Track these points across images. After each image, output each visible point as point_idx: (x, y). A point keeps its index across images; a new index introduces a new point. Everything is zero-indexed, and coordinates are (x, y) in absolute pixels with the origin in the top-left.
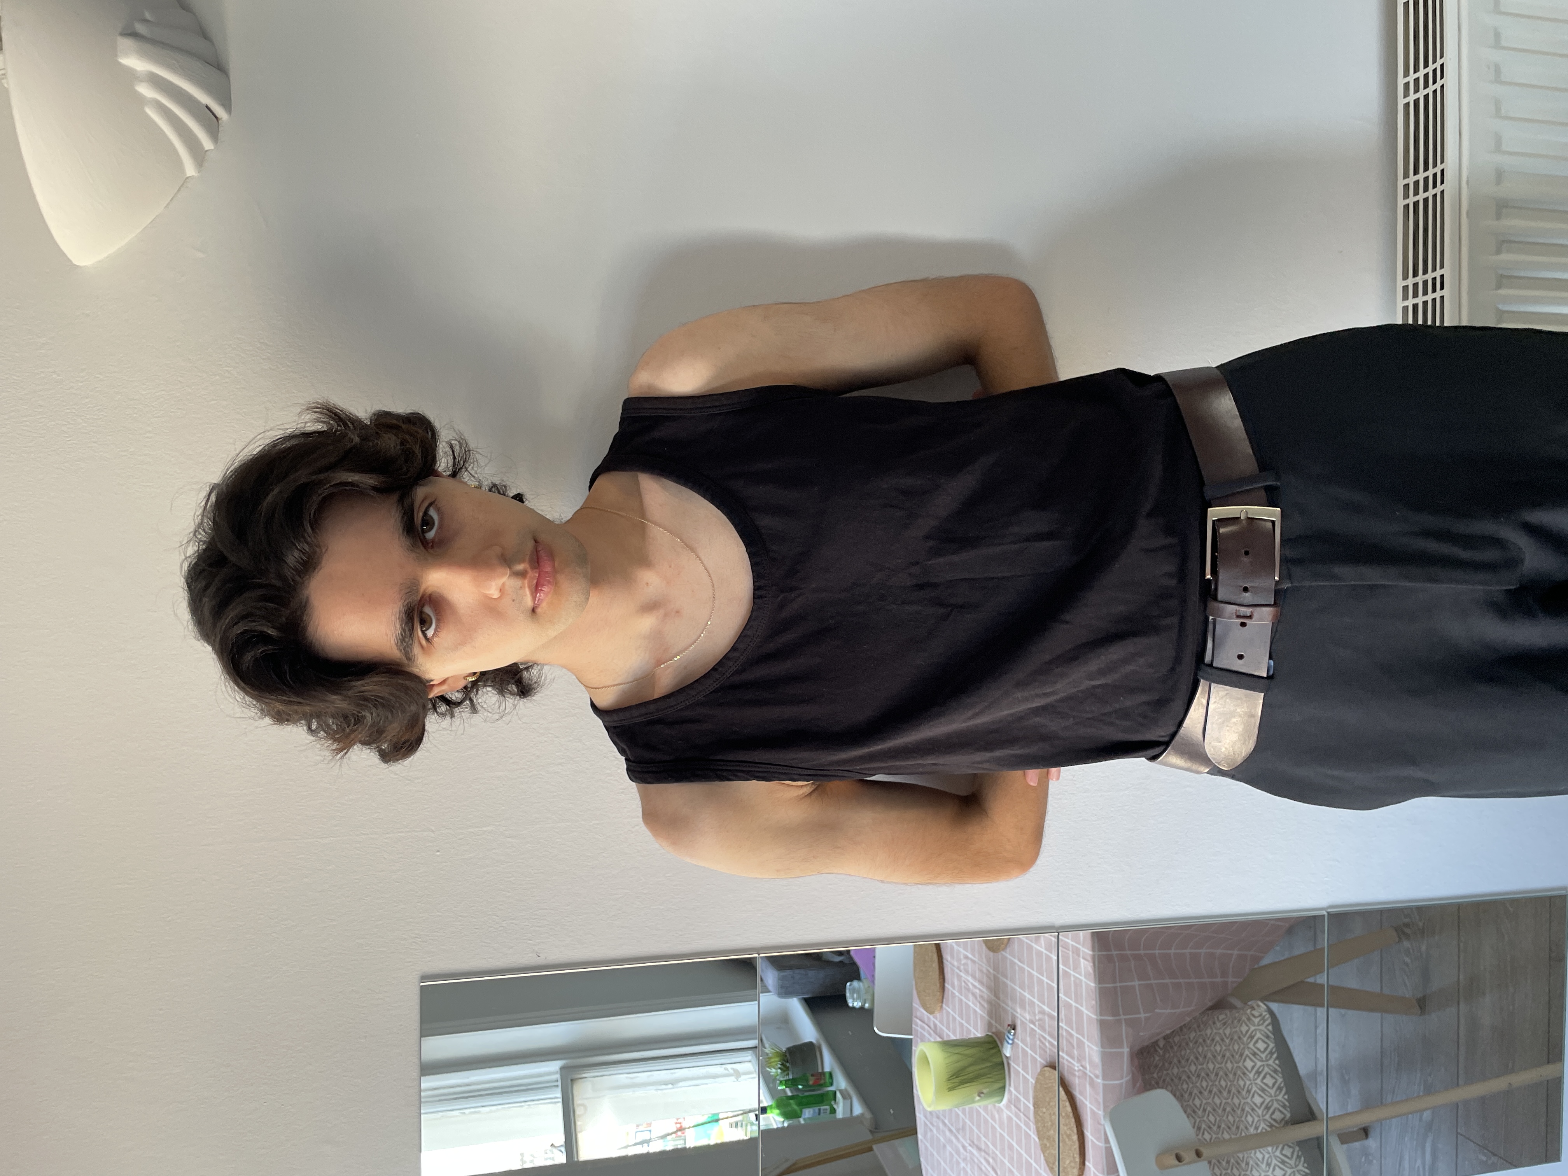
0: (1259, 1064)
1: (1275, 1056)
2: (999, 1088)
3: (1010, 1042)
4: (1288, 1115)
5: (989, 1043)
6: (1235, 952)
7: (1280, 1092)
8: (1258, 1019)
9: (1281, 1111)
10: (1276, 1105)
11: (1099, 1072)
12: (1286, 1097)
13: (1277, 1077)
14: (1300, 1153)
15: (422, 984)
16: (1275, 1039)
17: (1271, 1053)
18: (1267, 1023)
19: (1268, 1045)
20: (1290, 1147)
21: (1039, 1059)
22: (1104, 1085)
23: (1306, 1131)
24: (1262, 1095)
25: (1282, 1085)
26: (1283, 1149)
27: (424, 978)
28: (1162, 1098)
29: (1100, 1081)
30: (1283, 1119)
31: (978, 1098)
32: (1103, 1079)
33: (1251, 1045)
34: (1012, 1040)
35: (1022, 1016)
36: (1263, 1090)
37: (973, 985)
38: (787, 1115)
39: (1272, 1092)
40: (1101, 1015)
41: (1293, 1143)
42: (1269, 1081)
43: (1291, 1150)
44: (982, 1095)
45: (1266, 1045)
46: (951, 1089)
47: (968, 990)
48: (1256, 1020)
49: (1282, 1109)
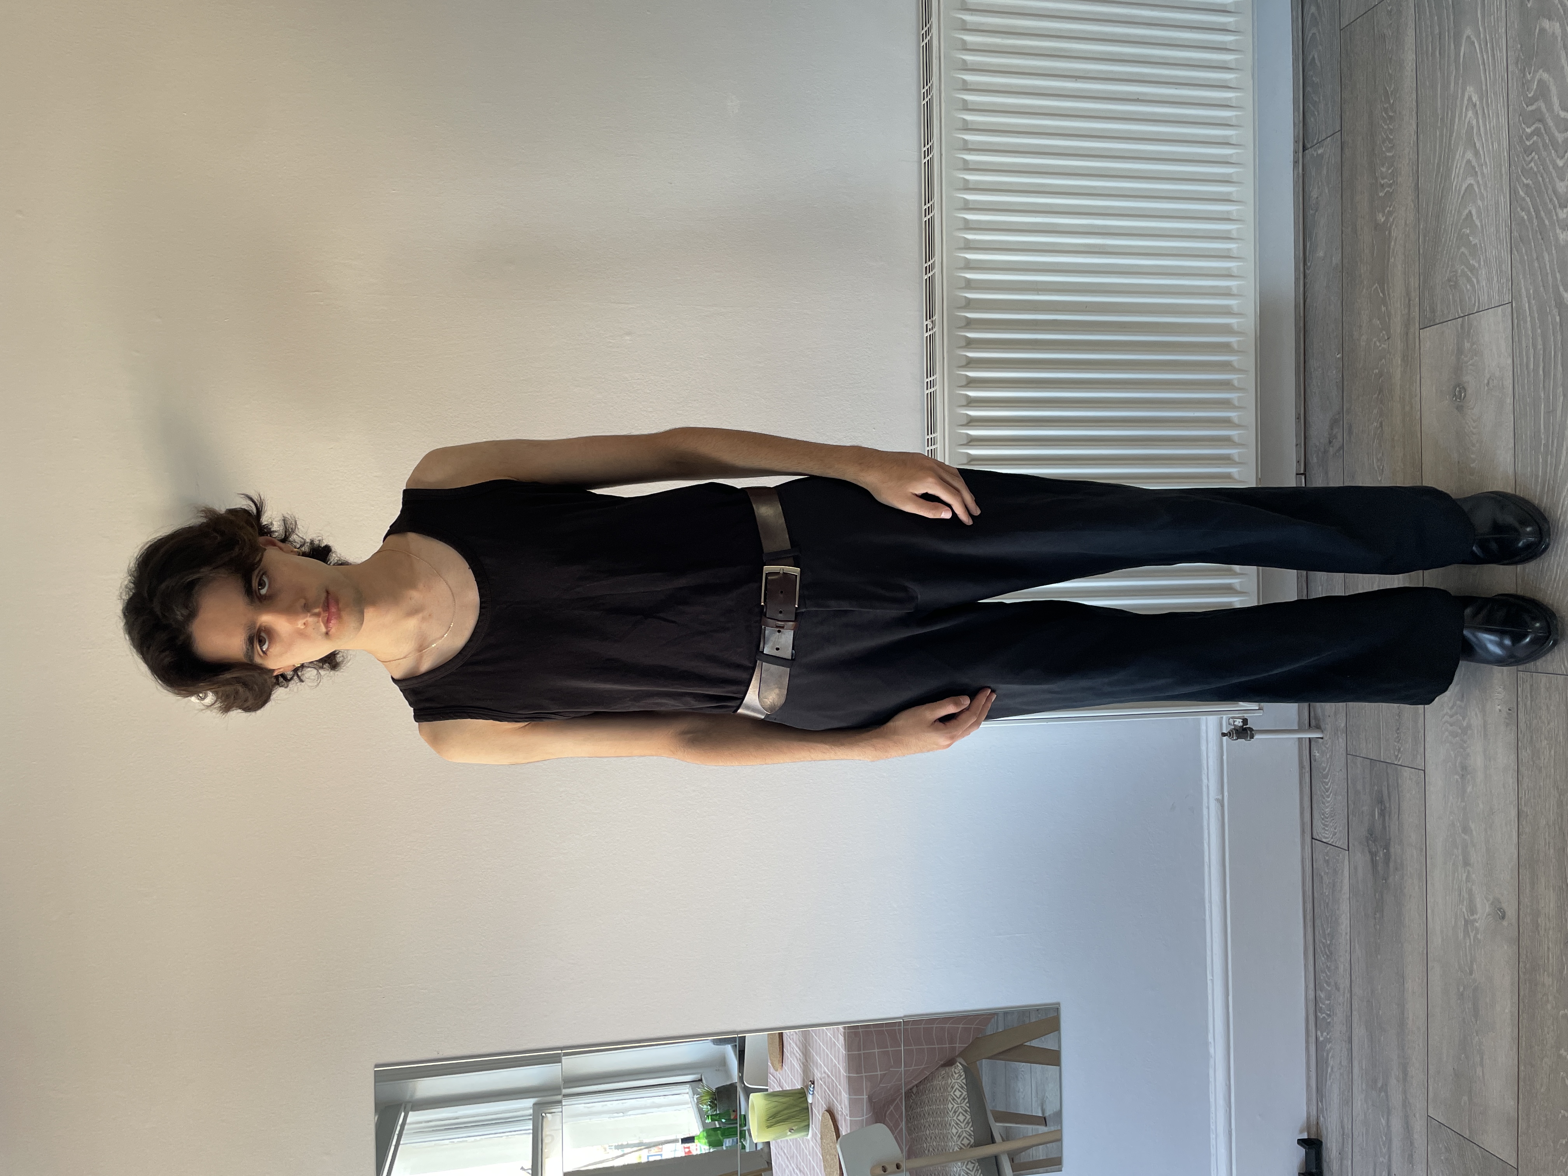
0: (956, 1106)
1: (967, 1100)
2: (805, 1126)
3: (811, 1093)
4: (972, 1141)
5: (800, 1093)
6: (961, 1026)
7: (968, 1126)
8: (957, 1075)
9: (968, 1139)
10: (964, 1134)
11: (848, 1112)
12: (972, 1129)
13: (967, 1115)
14: (979, 1167)
15: (376, 1069)
16: (967, 1089)
17: (964, 1099)
18: (962, 1078)
19: (962, 1093)
20: (972, 1163)
21: (824, 1105)
22: (850, 1120)
23: (988, 1150)
24: (957, 1127)
25: (970, 1121)
26: (967, 1164)
27: (377, 1066)
28: (882, 1129)
29: (848, 1118)
30: (968, 1144)
31: (789, 1133)
32: (850, 1117)
33: (952, 1093)
34: (813, 1091)
35: (818, 1075)
36: (957, 1124)
37: (797, 1051)
38: (711, 1144)
39: (963, 1125)
40: (849, 1073)
41: (974, 1160)
42: (961, 1118)
43: (973, 1165)
44: (792, 1131)
45: (960, 1093)
46: (768, 1127)
47: (794, 1054)
48: (956, 1076)
49: (968, 1137)
